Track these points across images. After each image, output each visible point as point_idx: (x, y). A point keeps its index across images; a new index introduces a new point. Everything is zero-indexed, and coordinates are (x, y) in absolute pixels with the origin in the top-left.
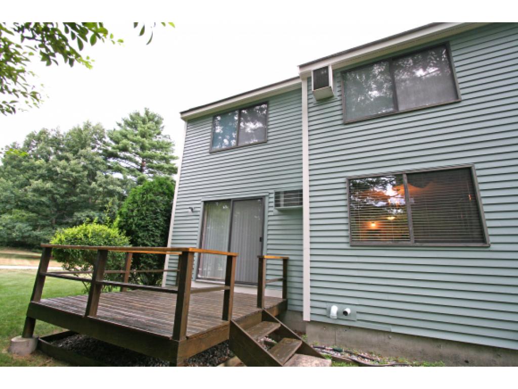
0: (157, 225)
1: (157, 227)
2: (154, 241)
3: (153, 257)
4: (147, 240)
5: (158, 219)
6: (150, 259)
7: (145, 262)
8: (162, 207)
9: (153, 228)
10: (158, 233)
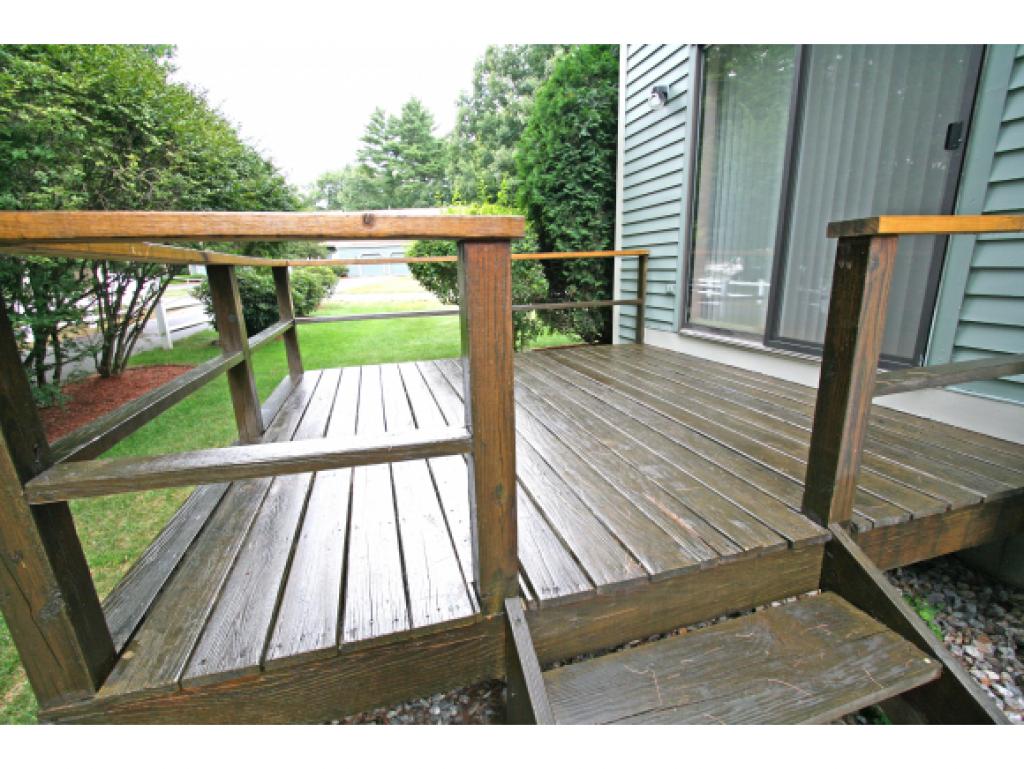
0: (586, 177)
1: (587, 185)
2: (585, 224)
3: (591, 266)
4: (569, 226)
5: (586, 159)
6: (585, 273)
7: (576, 282)
8: (595, 116)
9: (579, 190)
10: (594, 200)
